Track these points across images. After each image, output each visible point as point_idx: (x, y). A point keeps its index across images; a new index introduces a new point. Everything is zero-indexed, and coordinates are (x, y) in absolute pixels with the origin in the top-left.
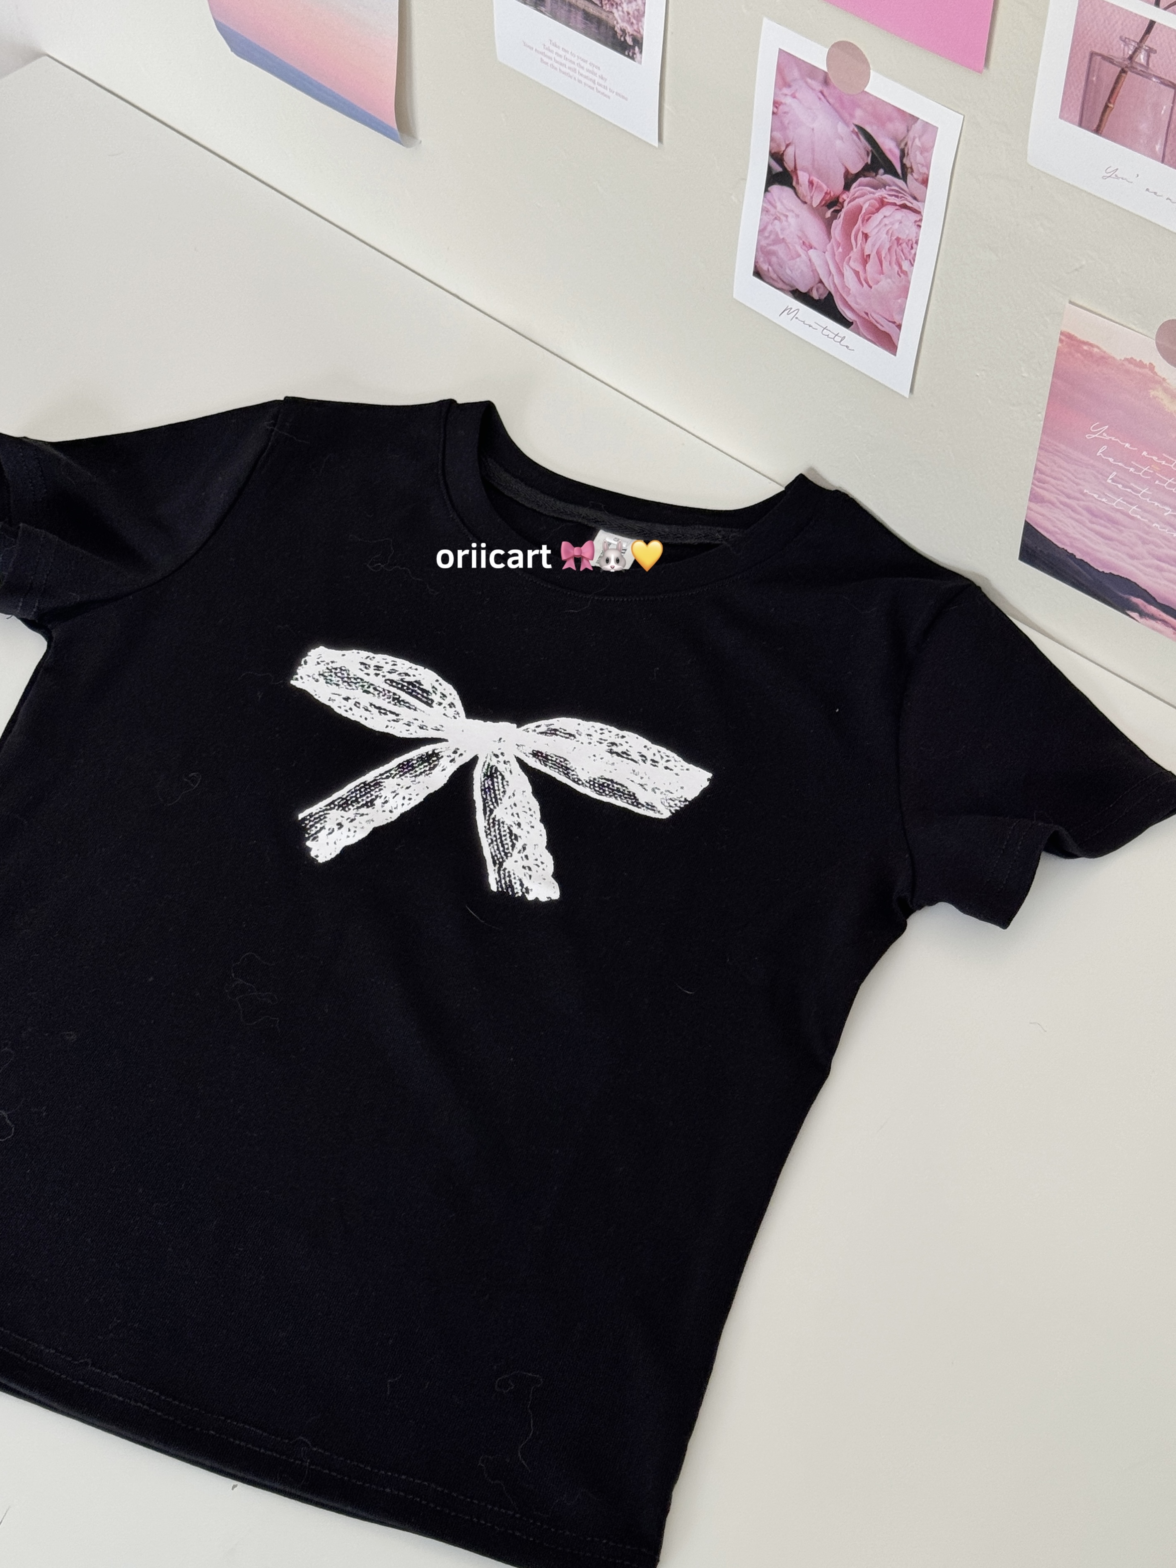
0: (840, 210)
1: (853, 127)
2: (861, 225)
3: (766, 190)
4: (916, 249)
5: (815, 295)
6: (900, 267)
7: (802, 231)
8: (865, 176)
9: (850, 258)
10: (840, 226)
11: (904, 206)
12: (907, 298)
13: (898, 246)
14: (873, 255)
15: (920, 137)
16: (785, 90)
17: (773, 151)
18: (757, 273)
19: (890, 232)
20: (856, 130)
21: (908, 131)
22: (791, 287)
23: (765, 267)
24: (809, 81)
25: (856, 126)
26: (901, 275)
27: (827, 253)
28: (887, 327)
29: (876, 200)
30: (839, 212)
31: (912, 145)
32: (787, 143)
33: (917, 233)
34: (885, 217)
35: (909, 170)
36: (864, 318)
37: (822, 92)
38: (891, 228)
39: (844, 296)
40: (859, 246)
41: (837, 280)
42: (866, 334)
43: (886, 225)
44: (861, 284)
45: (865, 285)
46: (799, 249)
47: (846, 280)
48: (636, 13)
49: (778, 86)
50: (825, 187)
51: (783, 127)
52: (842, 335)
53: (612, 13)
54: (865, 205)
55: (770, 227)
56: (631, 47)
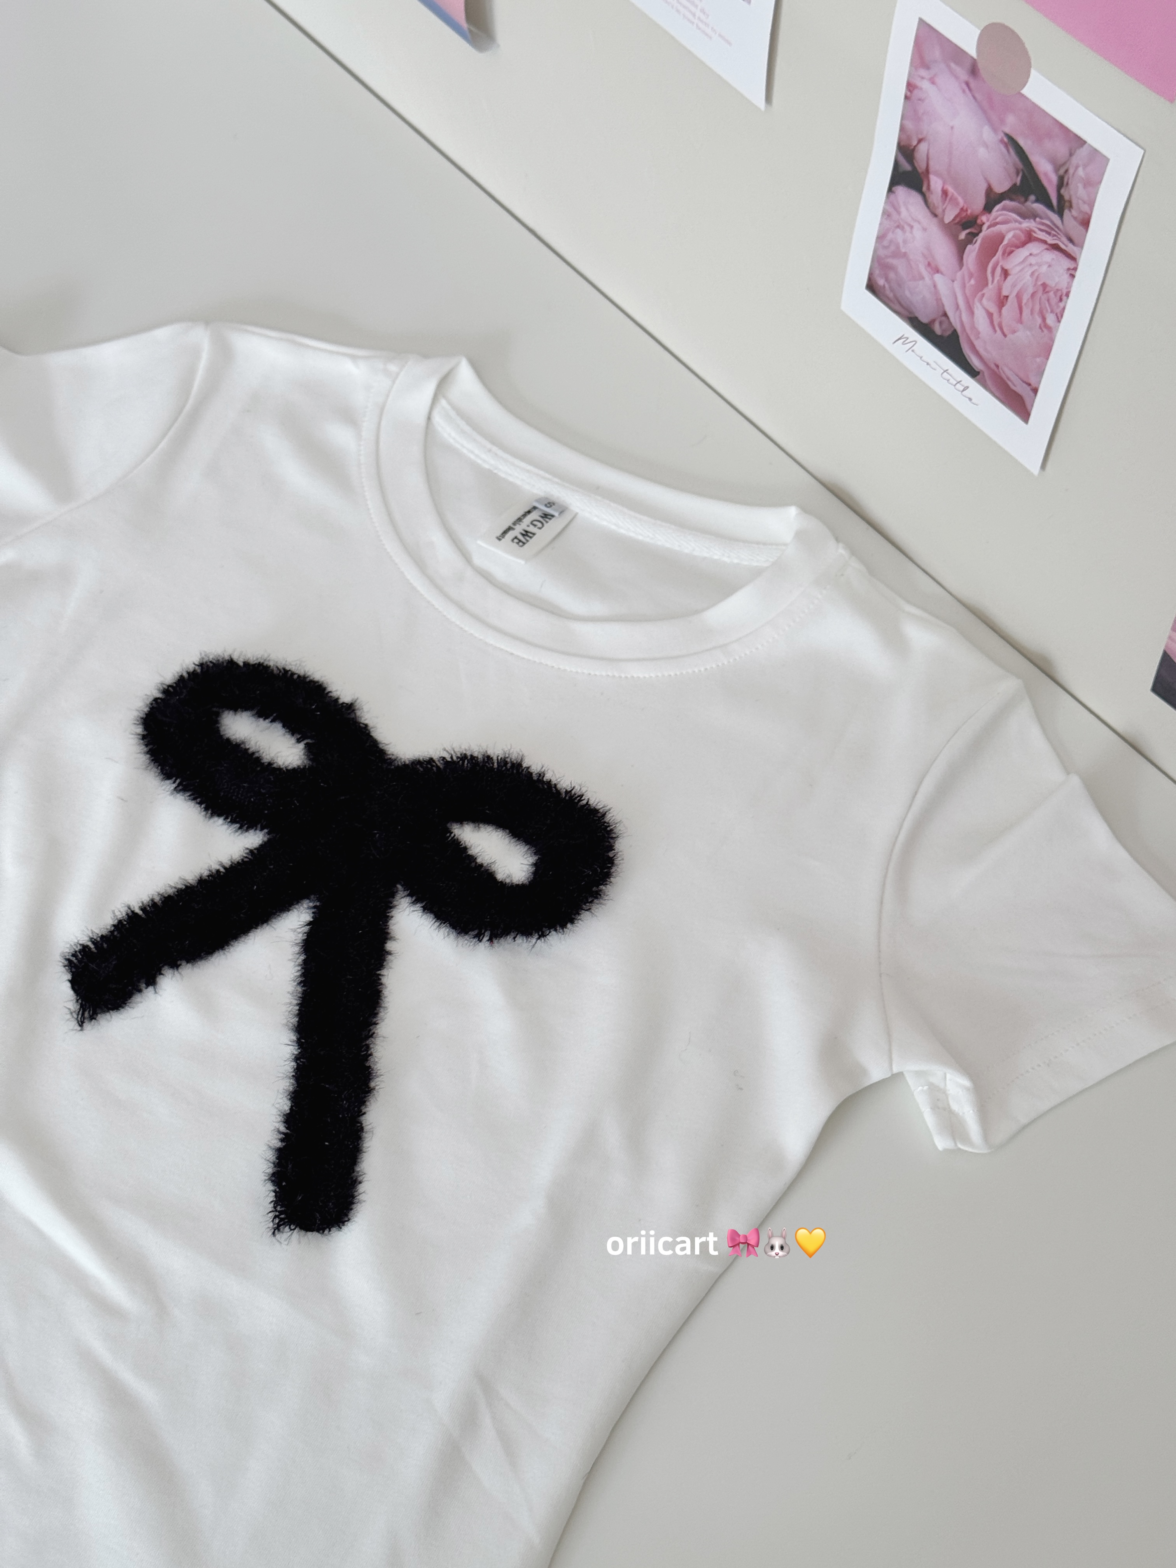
0: (977, 234)
1: (1001, 135)
2: (1001, 258)
3: (890, 190)
4: (1066, 302)
5: (937, 329)
6: (1044, 319)
7: (928, 249)
8: (1012, 200)
9: (983, 295)
10: (976, 252)
11: (1055, 247)
12: (1047, 359)
13: (1043, 294)
14: (1012, 300)
15: (1085, 166)
16: (923, 72)
17: (902, 144)
18: (871, 287)
19: (1036, 274)
20: (1006, 140)
21: (1071, 155)
22: (910, 312)
23: (881, 282)
24: (953, 65)
25: (1007, 135)
26: (1044, 329)
27: (955, 282)
28: (1020, 388)
29: (1021, 230)
30: (975, 237)
31: (1074, 173)
32: (920, 137)
33: (1068, 283)
34: (1031, 255)
35: (1067, 204)
36: (993, 371)
37: (967, 84)
38: (1036, 270)
39: (972, 338)
40: (996, 281)
41: (965, 317)
42: (993, 389)
43: (1031, 265)
44: (995, 331)
45: (998, 330)
46: (923, 271)
47: (976, 321)
49: (914, 64)
50: (961, 202)
51: (918, 116)
52: (964, 384)
54: (1008, 235)
55: (891, 235)
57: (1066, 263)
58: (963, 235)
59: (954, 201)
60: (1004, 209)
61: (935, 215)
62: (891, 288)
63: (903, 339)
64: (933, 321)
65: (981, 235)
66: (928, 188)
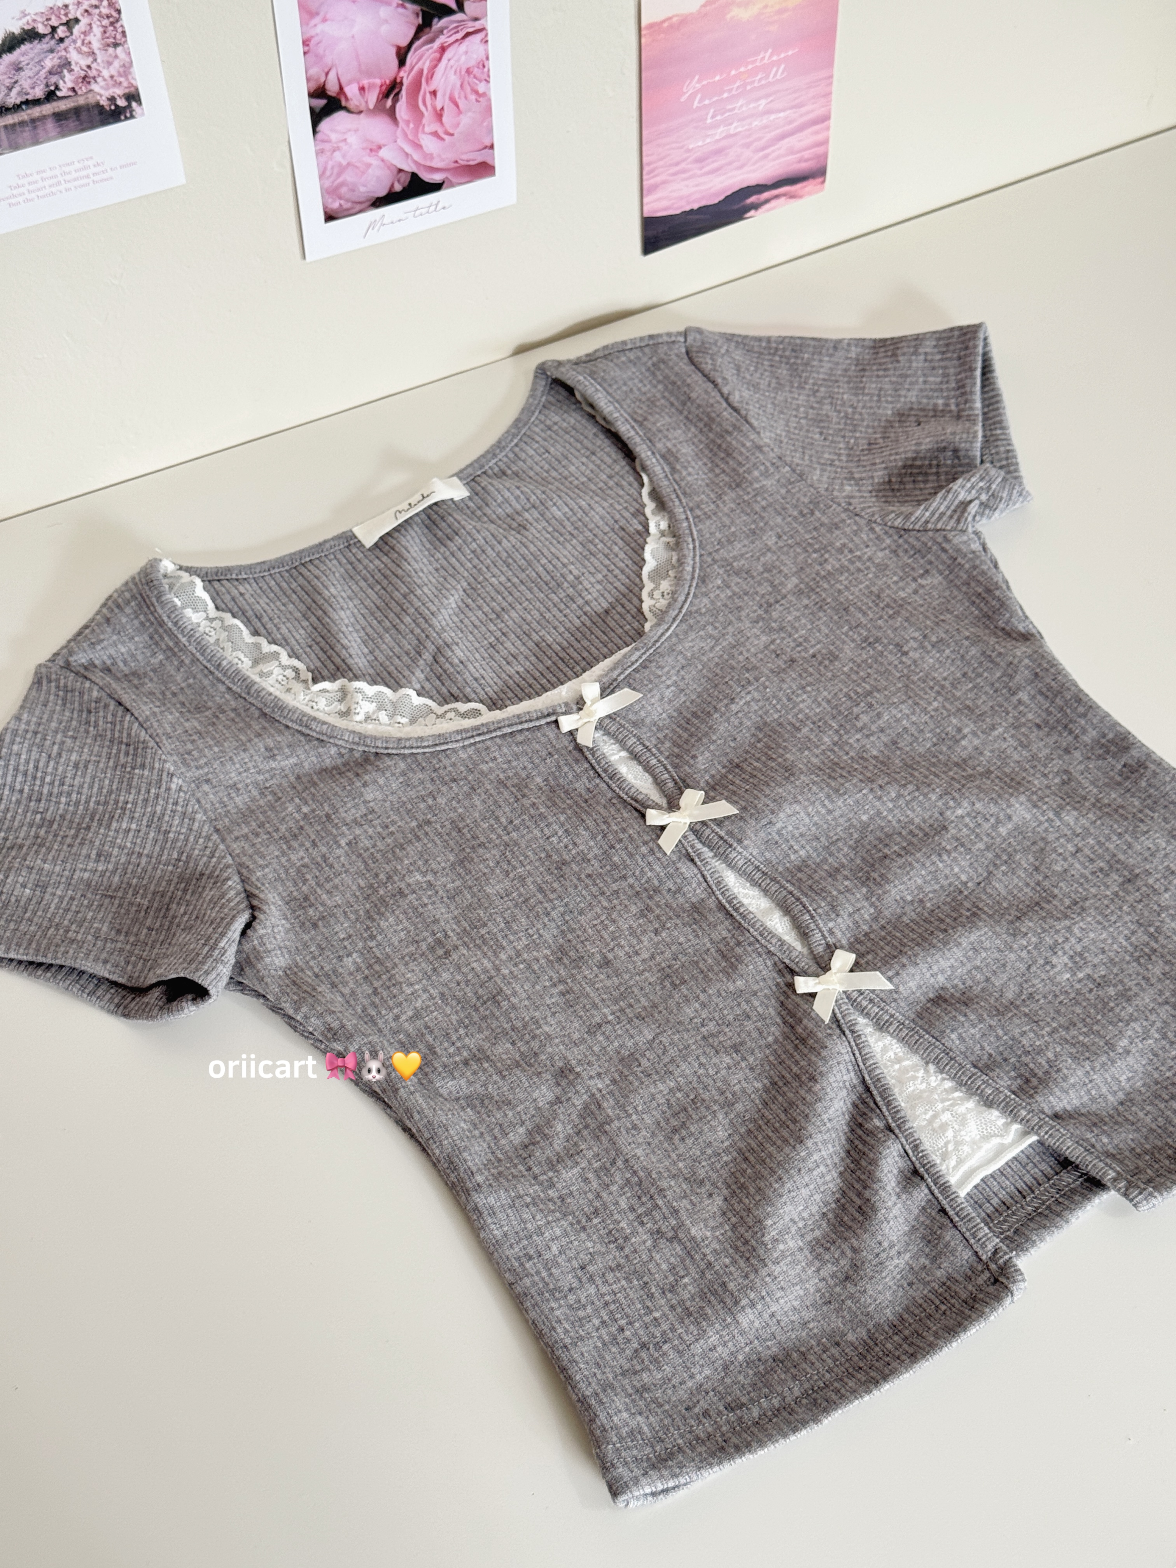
0: (401, 90)
2: (426, 87)
3: (315, 132)
4: (489, 65)
5: (397, 188)
6: (476, 92)
7: (366, 140)
8: (419, 39)
9: (423, 126)
10: (404, 103)
11: (468, 35)
12: (491, 116)
13: (469, 76)
14: (447, 104)
16: (314, 21)
17: (312, 91)
18: (330, 217)
19: (458, 69)
22: (371, 200)
23: (335, 205)
26: (481, 99)
27: (398, 140)
28: (478, 158)
29: (435, 52)
30: (400, 93)
32: (327, 70)
33: (485, 50)
34: (449, 60)
38: (458, 66)
39: (428, 164)
40: (429, 107)
41: (416, 156)
42: (461, 180)
43: (452, 67)
44: (442, 139)
45: (446, 137)
46: (368, 159)
47: (425, 149)
48: (121, 70)
49: (304, 23)
50: (378, 82)
51: (319, 58)
52: (435, 202)
53: (91, 91)
54: (426, 66)
55: (330, 164)
56: (125, 108)
57: (479, 37)
58: (389, 103)
59: (371, 86)
60: (416, 51)
61: (361, 112)
62: (347, 201)
63: (372, 225)
64: (392, 186)
65: (404, 88)
66: (347, 99)
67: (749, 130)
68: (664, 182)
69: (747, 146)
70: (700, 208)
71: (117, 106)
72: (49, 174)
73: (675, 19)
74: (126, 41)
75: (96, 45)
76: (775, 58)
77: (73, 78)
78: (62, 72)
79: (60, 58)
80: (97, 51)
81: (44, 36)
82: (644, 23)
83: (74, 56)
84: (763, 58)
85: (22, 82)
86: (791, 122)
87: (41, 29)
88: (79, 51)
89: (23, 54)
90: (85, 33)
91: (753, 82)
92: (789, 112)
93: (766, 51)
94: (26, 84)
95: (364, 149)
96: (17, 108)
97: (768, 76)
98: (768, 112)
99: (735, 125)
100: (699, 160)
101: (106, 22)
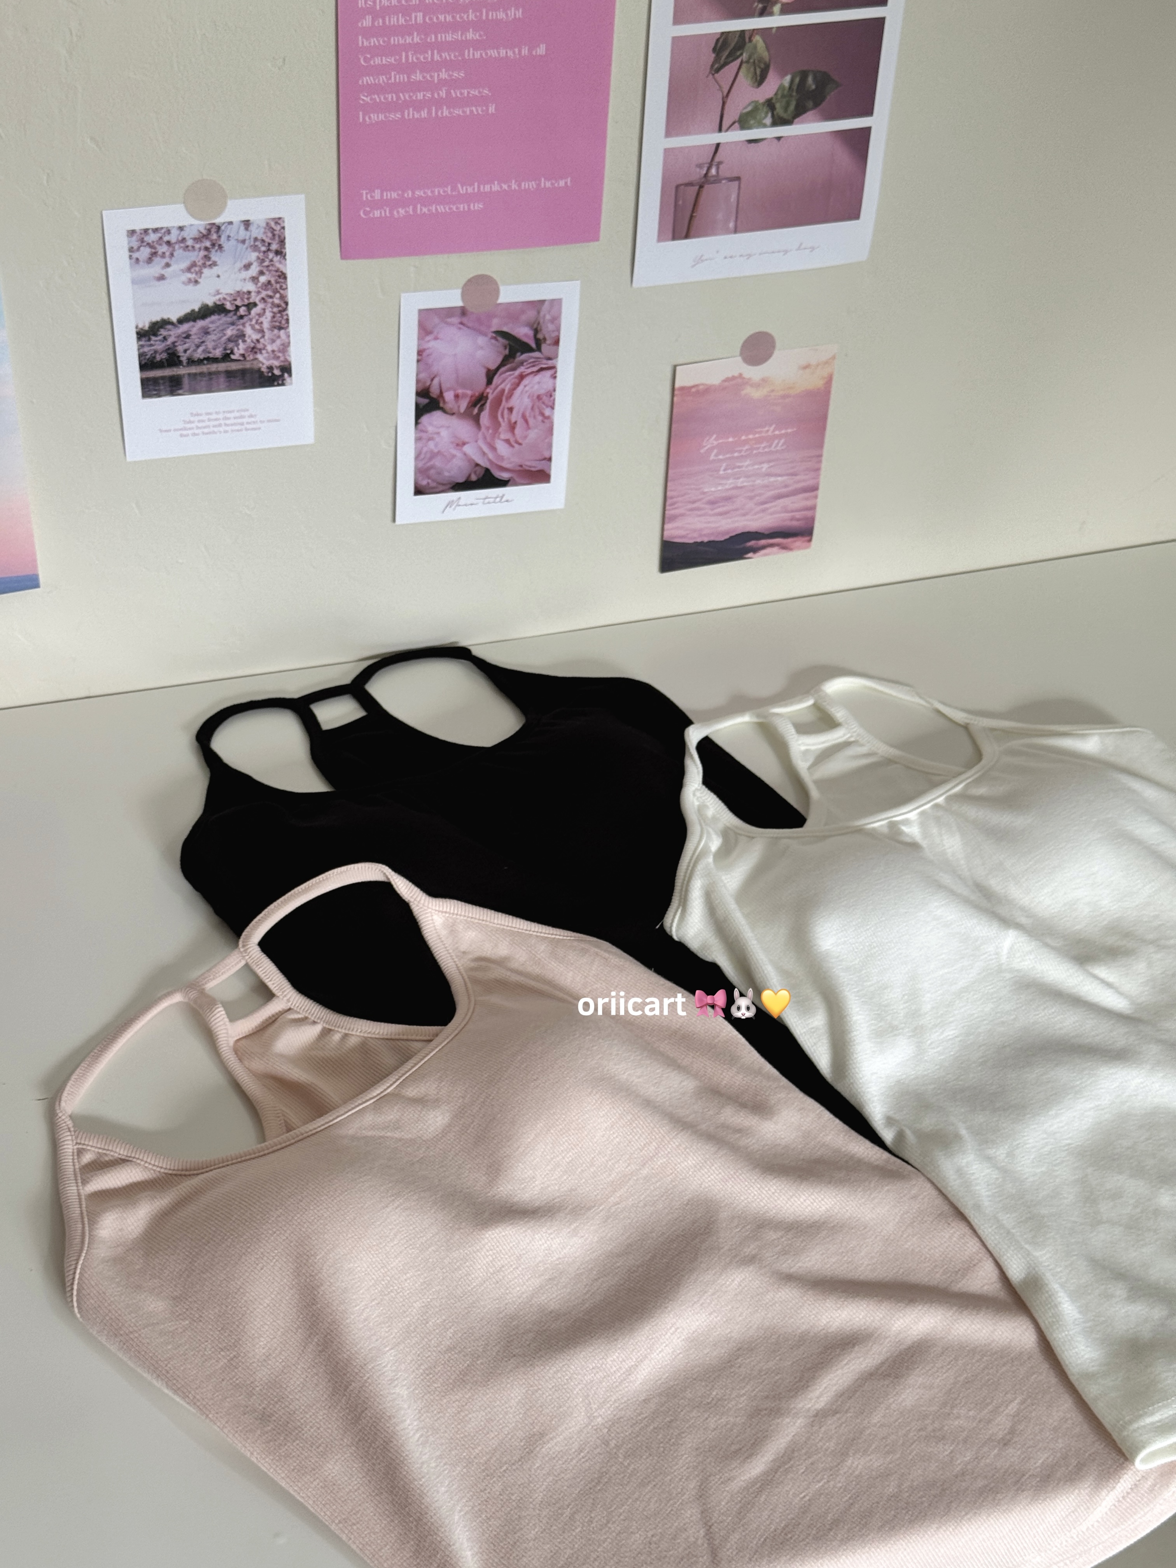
0: (486, 403)
1: (490, 335)
2: (505, 403)
3: (417, 423)
4: (555, 395)
5: (473, 478)
6: (542, 414)
7: (456, 437)
8: (505, 365)
9: (499, 434)
10: (487, 414)
11: (542, 369)
12: (553, 435)
13: (539, 401)
14: (520, 420)
15: (549, 312)
16: (429, 338)
17: (419, 391)
18: (418, 491)
19: (531, 395)
20: (494, 335)
21: (539, 312)
22: (450, 484)
23: (424, 483)
24: (449, 320)
25: (494, 332)
26: (545, 421)
27: (479, 441)
28: (539, 466)
29: (516, 378)
30: (485, 405)
31: (543, 321)
32: (432, 376)
33: (553, 383)
34: (525, 386)
35: (542, 341)
36: (519, 471)
37: (461, 323)
38: (530, 392)
39: (499, 463)
40: (506, 420)
41: (491, 456)
42: (522, 482)
43: (527, 392)
44: (512, 446)
45: (516, 446)
46: (454, 452)
47: (499, 451)
48: (281, 347)
49: (421, 338)
50: (469, 392)
51: (428, 366)
52: (501, 495)
53: (256, 359)
54: (507, 387)
55: (425, 449)
56: (280, 376)
57: (549, 373)
58: (476, 411)
59: (464, 395)
60: (501, 374)
61: (453, 414)
62: (433, 481)
63: (450, 504)
64: (469, 476)
65: (489, 401)
66: (444, 402)
67: (753, 486)
68: (682, 515)
69: (751, 498)
70: (710, 542)
71: (273, 374)
72: (214, 416)
73: (701, 387)
74: (288, 327)
75: (266, 325)
76: (777, 432)
77: (245, 347)
78: (237, 341)
79: (238, 330)
80: (266, 330)
81: (230, 311)
82: (677, 385)
83: (248, 331)
84: (768, 431)
85: (207, 343)
86: (786, 486)
87: (229, 306)
88: (253, 327)
89: (212, 322)
90: (260, 315)
91: (758, 448)
92: (785, 478)
93: (771, 425)
94: (210, 345)
95: (452, 443)
96: (200, 362)
97: (770, 446)
98: (769, 475)
99: (741, 480)
100: (712, 503)
101: (275, 310)
